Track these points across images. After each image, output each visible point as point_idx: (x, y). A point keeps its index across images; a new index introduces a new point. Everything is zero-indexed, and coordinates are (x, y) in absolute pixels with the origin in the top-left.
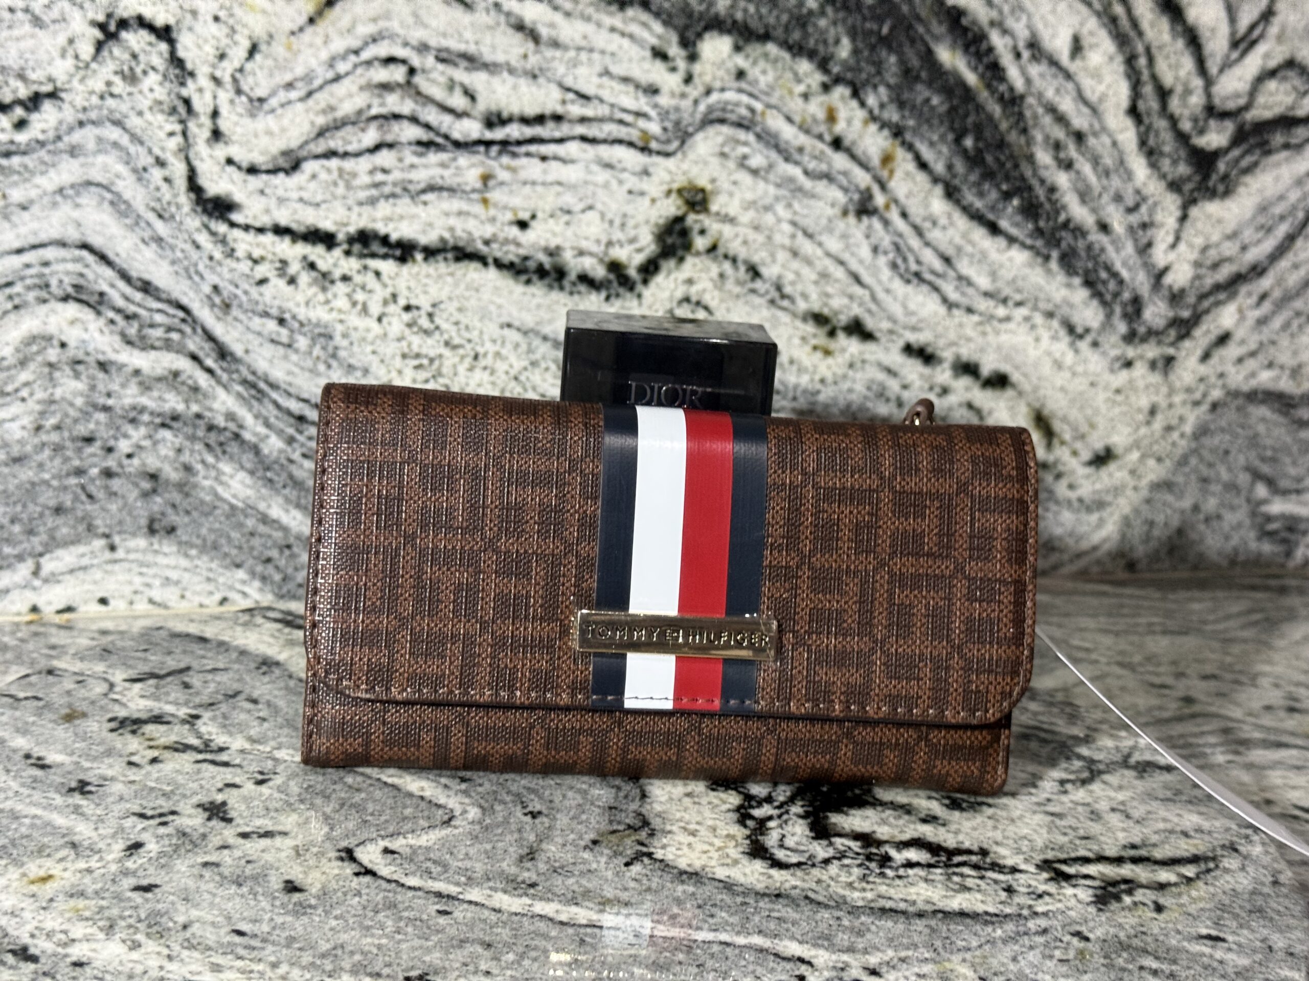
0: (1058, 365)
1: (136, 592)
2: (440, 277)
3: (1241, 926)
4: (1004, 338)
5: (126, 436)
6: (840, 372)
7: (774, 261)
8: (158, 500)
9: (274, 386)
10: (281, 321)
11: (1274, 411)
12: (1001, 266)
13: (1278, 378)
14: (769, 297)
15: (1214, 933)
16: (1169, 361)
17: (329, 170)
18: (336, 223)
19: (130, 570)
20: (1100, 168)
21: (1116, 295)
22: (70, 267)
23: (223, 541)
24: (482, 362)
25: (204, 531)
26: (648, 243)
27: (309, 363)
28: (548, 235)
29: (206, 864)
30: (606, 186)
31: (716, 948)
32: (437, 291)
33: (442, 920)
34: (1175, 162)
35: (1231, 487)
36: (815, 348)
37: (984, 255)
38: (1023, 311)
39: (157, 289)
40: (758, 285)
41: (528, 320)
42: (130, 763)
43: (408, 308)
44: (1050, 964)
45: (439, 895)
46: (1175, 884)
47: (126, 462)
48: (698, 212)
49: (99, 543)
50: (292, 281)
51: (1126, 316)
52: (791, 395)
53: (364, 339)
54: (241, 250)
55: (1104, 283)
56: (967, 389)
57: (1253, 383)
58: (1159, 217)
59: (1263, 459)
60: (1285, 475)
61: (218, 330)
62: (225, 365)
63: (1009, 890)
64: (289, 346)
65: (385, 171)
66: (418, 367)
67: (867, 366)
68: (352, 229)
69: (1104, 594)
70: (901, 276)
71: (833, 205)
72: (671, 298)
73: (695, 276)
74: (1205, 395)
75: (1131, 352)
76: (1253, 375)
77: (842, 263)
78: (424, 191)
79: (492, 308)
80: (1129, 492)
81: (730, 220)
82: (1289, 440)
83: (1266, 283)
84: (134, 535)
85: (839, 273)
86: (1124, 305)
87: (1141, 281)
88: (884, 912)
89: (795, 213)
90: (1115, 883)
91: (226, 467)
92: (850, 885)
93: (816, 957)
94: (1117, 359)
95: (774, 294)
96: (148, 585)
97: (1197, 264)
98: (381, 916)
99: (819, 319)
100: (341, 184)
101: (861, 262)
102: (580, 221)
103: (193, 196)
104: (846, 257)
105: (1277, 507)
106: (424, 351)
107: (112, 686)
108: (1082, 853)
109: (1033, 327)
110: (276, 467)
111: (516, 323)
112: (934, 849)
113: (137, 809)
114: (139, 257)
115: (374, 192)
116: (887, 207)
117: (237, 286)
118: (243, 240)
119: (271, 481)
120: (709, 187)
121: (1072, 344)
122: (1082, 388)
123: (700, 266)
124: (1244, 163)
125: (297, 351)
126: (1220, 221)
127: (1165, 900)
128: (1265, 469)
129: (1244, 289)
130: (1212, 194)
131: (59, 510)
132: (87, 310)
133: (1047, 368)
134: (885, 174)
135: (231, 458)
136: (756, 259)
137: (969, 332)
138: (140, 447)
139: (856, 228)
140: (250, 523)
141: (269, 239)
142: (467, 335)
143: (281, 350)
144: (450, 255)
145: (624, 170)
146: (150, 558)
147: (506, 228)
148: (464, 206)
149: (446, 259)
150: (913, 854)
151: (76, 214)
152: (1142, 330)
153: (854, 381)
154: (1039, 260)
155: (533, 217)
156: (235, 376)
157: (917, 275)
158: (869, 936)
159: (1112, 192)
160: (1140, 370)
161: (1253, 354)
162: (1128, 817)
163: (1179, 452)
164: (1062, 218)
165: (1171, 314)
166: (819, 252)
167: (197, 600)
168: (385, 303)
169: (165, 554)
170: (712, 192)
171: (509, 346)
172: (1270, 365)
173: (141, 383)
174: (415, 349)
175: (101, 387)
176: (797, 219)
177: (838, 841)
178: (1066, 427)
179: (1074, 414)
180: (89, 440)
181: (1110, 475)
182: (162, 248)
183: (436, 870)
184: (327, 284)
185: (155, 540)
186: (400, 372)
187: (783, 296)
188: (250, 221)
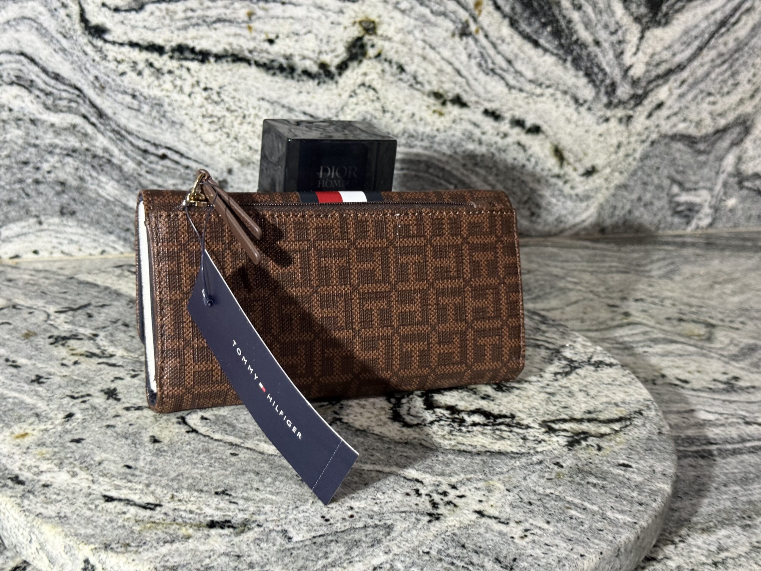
0: (569, 121)
1: (54, 247)
2: (224, 71)
3: (640, 459)
4: (539, 105)
5: (47, 161)
6: (448, 125)
7: (413, 62)
8: (66, 196)
9: (130, 133)
10: (134, 96)
11: (685, 145)
12: (539, 65)
13: (689, 127)
14: (409, 83)
15: (626, 462)
16: (630, 118)
17: (160, 10)
18: (165, 41)
19: (50, 235)
20: (597, 10)
21: (602, 81)
22: (14, 65)
23: (102, 219)
24: (248, 120)
25: (91, 214)
26: (342, 53)
27: (150, 120)
28: (286, 48)
29: (108, 426)
30: (319, 19)
31: (374, 474)
32: (222, 79)
33: (233, 459)
34: (639, 6)
35: (660, 187)
36: (434, 112)
37: (530, 59)
38: (551, 91)
39: (63, 78)
40: (403, 76)
41: (274, 96)
42: (63, 365)
43: (206, 89)
44: (543, 481)
45: (231, 444)
46: (609, 434)
47: (47, 175)
48: (371, 34)
49: (33, 221)
50: (140, 73)
51: (607, 93)
52: (420, 138)
53: (181, 107)
54: (111, 56)
55: (596, 74)
56: (518, 134)
57: (675, 130)
58: (628, 37)
59: (677, 172)
60: (690, 181)
61: (98, 101)
62: (102, 121)
63: (524, 439)
64: (138, 110)
65: (193, 10)
66: (211, 123)
67: (463, 122)
68: (174, 44)
69: (587, 248)
70: (484, 71)
71: (447, 31)
72: (354, 84)
73: (368, 71)
74: (648, 137)
75: (609, 113)
76: (675, 125)
77: (451, 64)
78: (215, 22)
79: (253, 89)
80: (604, 191)
81: (389, 39)
82: (692, 161)
83: (685, 74)
84: (52, 216)
85: (449, 69)
86: (607, 87)
87: (616, 74)
88: (461, 452)
89: (425, 35)
90: (578, 434)
91: (103, 178)
92: (443, 436)
93: (425, 478)
94: (601, 117)
95: (412, 81)
96: (61, 244)
97: (648, 64)
98: (201, 457)
99: (437, 95)
100: (168, 18)
101: (461, 63)
102: (304, 40)
103: (83, 25)
104: (453, 60)
105: (684, 198)
106: (215, 113)
107: (49, 315)
108: (563, 416)
109: (556, 100)
110: (132, 178)
111: (267, 98)
112: (487, 414)
113: (69, 393)
114: (53, 60)
115: (186, 22)
116: (477, 32)
117: (108, 77)
118: (112, 51)
119: (129, 186)
120: (377, 20)
121: (577, 109)
122: (581, 133)
123: (371, 65)
124: (677, 7)
125: (143, 113)
126: (662, 39)
127: (604, 444)
128: (679, 177)
129: (672, 78)
130: (658, 24)
131: (10, 202)
132: (23, 90)
133: (562, 122)
134: (476, 13)
135: (107, 173)
136: (402, 61)
137: (520, 102)
138: (54, 167)
139: (459, 44)
140: (117, 209)
141: (126, 49)
142: (239, 104)
143: (134, 113)
144: (229, 59)
145: (329, 10)
146: (62, 228)
147: (262, 44)
148: (238, 31)
149: (227, 61)
150: (477, 418)
151: (17, 35)
152: (615, 101)
153: (455, 130)
154: (561, 62)
155: (277, 37)
156: (108, 127)
157: (493, 70)
158: (452, 466)
159: (603, 23)
160: (613, 123)
161: (676, 114)
162: (588, 395)
163: (632, 168)
164: (574, 38)
165: (632, 92)
166: (438, 57)
167: (88, 251)
168: (193, 86)
169: (70, 227)
170: (379, 23)
171: (263, 110)
172: (685, 120)
173: (55, 132)
174: (210, 112)
175: (32, 133)
176: (427, 38)
177: (438, 410)
178: (571, 155)
179: (576, 148)
180: (26, 163)
181: (594, 181)
182: (66, 54)
183: (229, 429)
184: (160, 75)
185: (64, 219)
186: (201, 125)
187: (417, 83)
188: (116, 39)
